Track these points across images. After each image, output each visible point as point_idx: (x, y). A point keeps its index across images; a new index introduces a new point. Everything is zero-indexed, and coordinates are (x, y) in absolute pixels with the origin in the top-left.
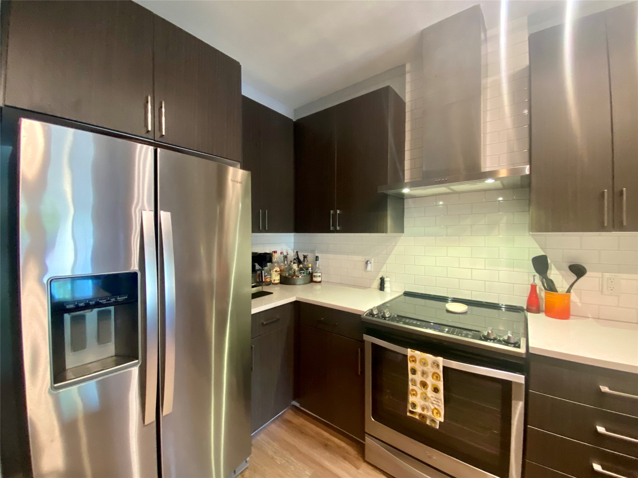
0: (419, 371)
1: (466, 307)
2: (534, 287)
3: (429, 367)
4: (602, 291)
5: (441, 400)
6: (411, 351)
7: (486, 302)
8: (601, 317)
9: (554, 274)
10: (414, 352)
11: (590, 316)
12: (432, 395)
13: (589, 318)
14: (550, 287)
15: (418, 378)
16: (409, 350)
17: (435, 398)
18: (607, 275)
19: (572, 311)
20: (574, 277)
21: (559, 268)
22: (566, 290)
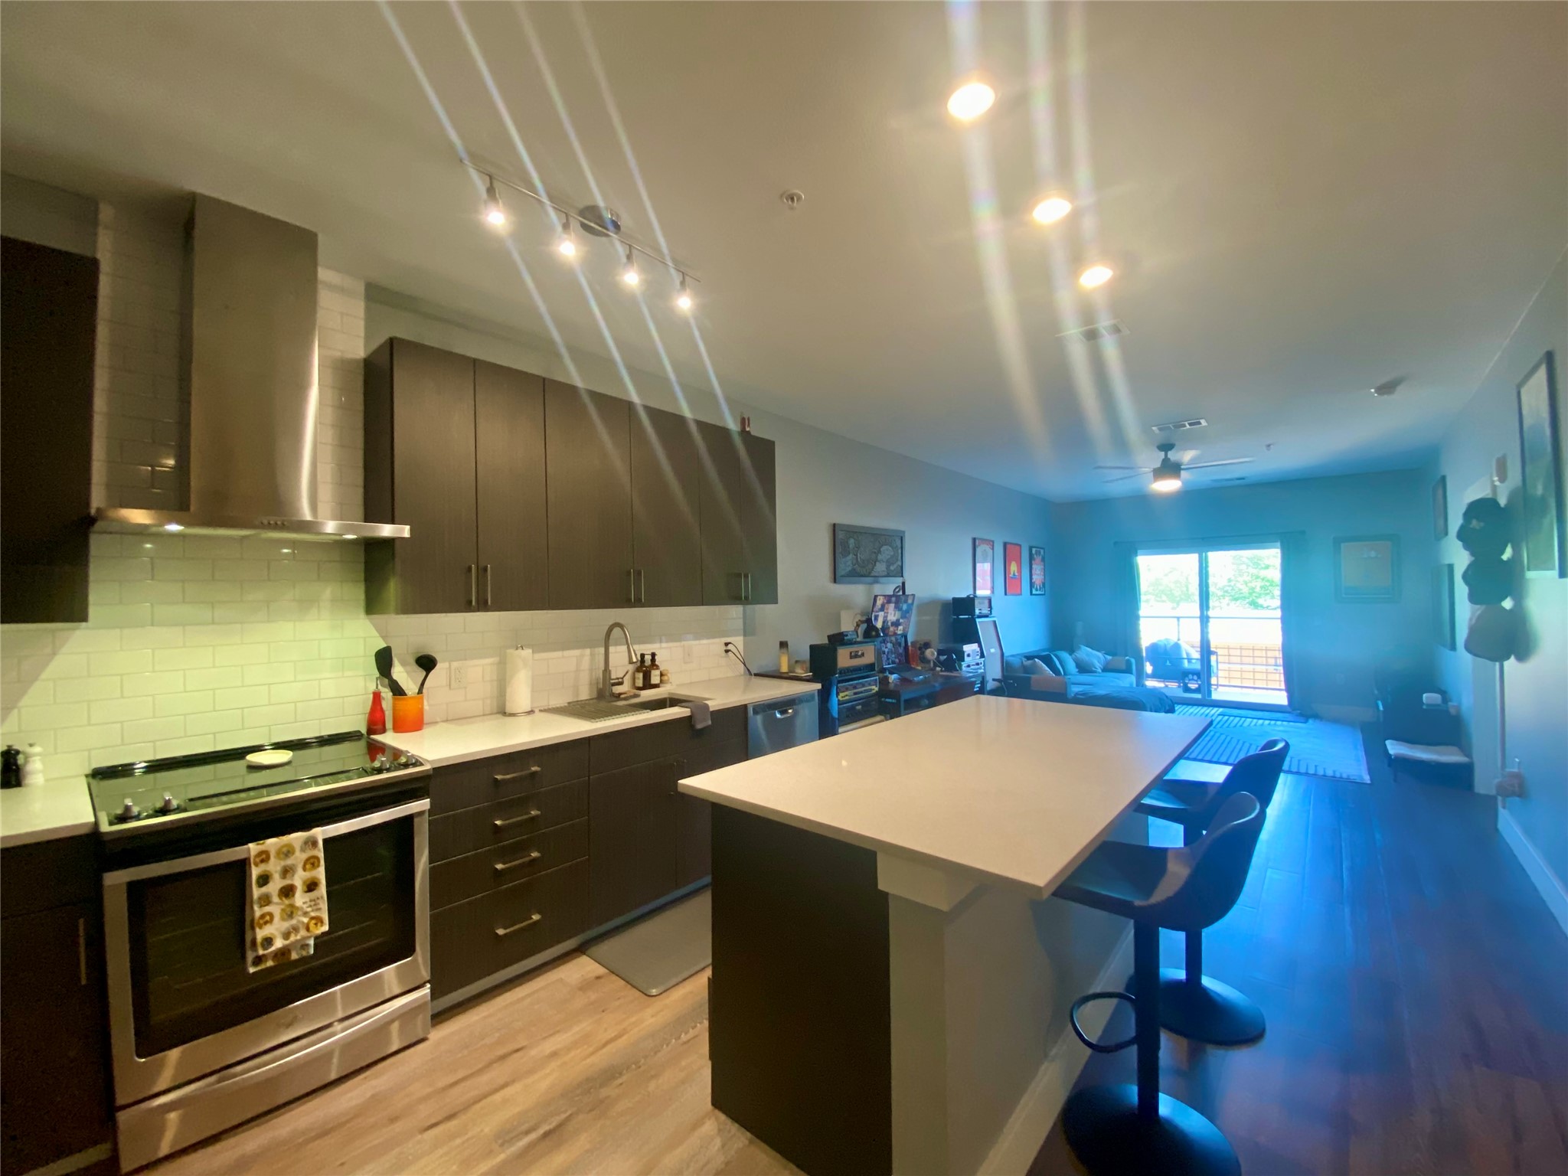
0: (276, 872)
1: (288, 754)
2: (377, 696)
3: (298, 853)
4: (450, 685)
5: (322, 897)
6: (258, 844)
7: (329, 736)
8: (449, 719)
9: (399, 673)
10: (263, 843)
11: (439, 720)
12: (304, 901)
13: (436, 723)
14: (397, 690)
15: (274, 887)
16: (251, 845)
17: (311, 901)
18: (455, 664)
19: (426, 719)
20: (422, 673)
21: (403, 664)
22: (417, 691)
